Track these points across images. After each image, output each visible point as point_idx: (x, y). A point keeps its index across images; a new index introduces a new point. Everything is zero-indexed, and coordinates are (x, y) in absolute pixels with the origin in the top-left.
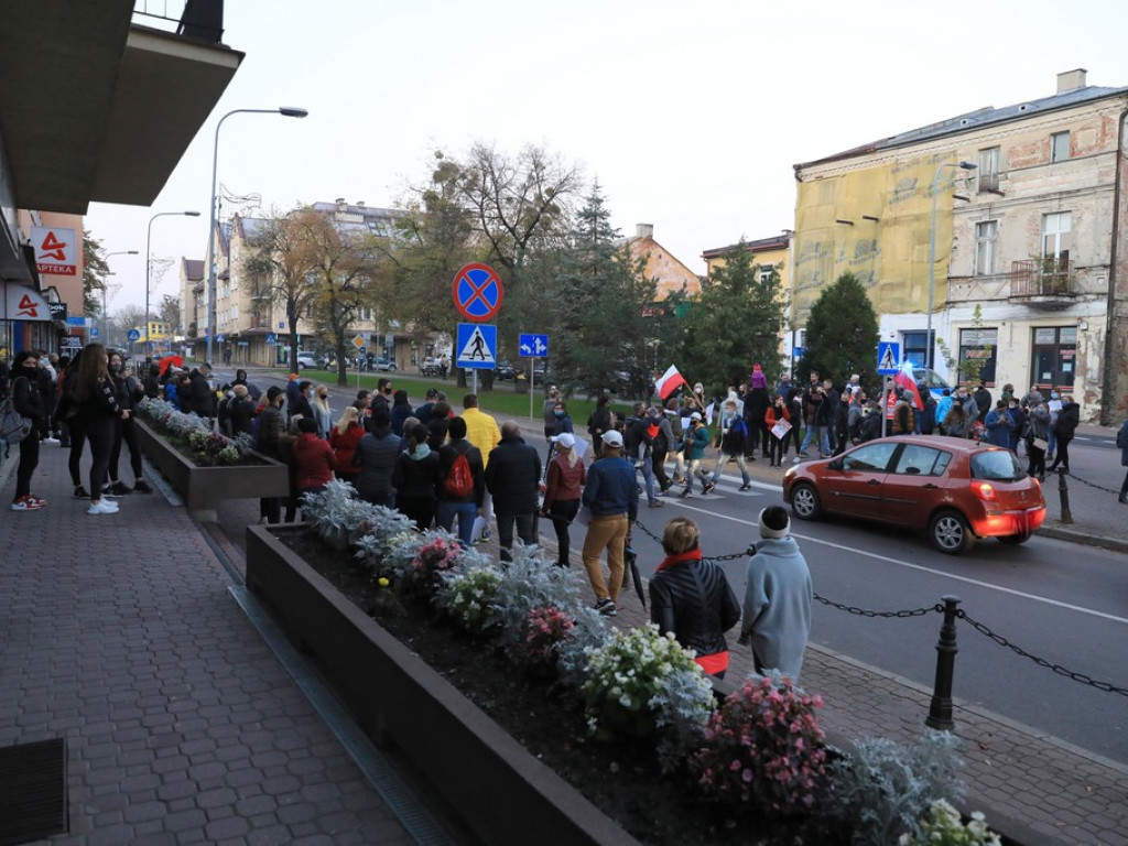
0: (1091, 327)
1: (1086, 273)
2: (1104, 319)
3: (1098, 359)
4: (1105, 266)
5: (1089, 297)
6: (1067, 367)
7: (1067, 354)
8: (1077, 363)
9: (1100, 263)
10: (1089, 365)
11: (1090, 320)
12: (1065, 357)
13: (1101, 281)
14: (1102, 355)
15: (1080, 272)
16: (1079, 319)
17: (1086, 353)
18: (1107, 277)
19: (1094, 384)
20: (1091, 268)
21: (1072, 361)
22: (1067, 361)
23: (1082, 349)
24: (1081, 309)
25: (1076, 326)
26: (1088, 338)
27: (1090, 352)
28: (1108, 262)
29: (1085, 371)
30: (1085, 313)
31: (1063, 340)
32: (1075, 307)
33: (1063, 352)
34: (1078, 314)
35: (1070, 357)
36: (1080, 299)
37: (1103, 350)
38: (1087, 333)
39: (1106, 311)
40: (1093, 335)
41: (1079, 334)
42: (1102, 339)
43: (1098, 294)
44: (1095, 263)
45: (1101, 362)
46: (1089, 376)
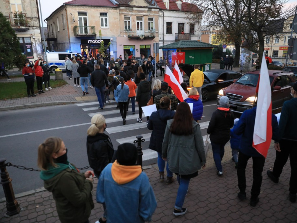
0: (36, 38)
1: (30, 20)
2: (40, 35)
3: (40, 48)
4: (37, 18)
5: (34, 28)
6: (29, 50)
7: (29, 46)
8: (33, 49)
9: (35, 17)
10: (38, 50)
11: (35, 35)
12: (28, 47)
13: (36, 23)
14: (41, 46)
15: (28, 19)
16: (31, 34)
17: (36, 46)
18: (38, 22)
19: (40, 55)
20: (32, 18)
21: (31, 48)
22: (29, 48)
23: (34, 44)
24: (31, 31)
25: (30, 37)
26: (35, 41)
27: (37, 46)
28: (37, 17)
29: (37, 51)
30: (33, 33)
31: (26, 42)
32: (29, 31)
33: (26, 45)
34: (30, 33)
35: (29, 47)
36: (31, 28)
37: (41, 45)
38: (35, 39)
39: (40, 33)
40: (37, 40)
41: (32, 39)
42: (40, 41)
43: (37, 27)
44: (33, 17)
45: (41, 48)
46: (38, 53)
